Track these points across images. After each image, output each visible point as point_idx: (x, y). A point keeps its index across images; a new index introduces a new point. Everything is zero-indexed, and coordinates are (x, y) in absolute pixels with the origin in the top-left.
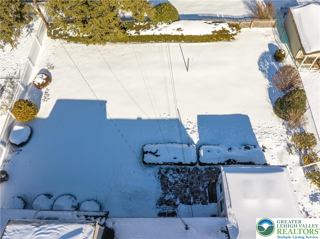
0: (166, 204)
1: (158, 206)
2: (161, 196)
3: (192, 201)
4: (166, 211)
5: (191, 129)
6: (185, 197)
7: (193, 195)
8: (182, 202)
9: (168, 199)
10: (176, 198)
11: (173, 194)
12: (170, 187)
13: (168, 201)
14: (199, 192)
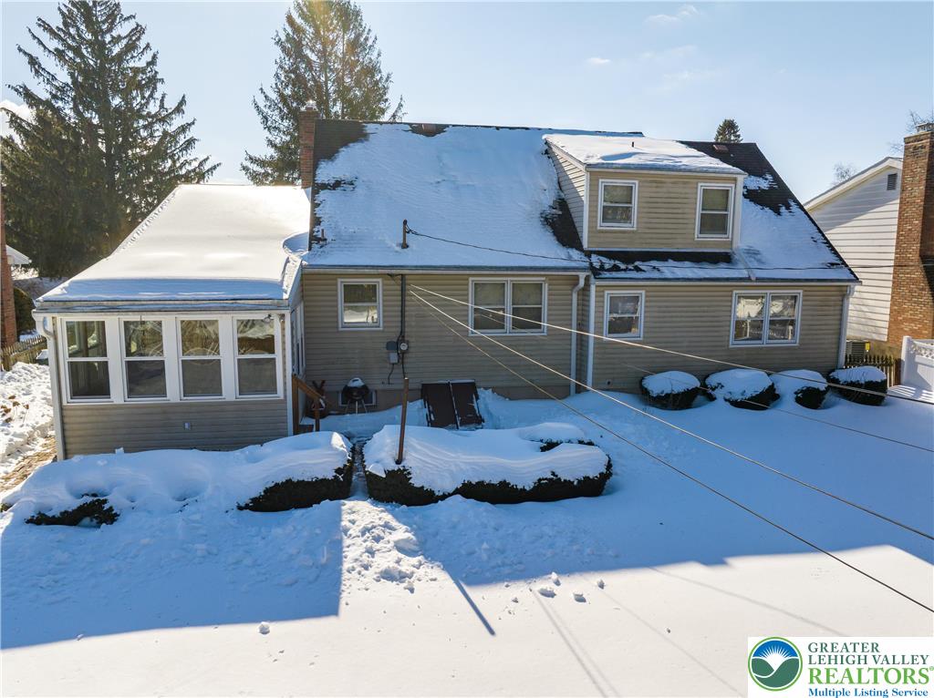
5: (389, 545)
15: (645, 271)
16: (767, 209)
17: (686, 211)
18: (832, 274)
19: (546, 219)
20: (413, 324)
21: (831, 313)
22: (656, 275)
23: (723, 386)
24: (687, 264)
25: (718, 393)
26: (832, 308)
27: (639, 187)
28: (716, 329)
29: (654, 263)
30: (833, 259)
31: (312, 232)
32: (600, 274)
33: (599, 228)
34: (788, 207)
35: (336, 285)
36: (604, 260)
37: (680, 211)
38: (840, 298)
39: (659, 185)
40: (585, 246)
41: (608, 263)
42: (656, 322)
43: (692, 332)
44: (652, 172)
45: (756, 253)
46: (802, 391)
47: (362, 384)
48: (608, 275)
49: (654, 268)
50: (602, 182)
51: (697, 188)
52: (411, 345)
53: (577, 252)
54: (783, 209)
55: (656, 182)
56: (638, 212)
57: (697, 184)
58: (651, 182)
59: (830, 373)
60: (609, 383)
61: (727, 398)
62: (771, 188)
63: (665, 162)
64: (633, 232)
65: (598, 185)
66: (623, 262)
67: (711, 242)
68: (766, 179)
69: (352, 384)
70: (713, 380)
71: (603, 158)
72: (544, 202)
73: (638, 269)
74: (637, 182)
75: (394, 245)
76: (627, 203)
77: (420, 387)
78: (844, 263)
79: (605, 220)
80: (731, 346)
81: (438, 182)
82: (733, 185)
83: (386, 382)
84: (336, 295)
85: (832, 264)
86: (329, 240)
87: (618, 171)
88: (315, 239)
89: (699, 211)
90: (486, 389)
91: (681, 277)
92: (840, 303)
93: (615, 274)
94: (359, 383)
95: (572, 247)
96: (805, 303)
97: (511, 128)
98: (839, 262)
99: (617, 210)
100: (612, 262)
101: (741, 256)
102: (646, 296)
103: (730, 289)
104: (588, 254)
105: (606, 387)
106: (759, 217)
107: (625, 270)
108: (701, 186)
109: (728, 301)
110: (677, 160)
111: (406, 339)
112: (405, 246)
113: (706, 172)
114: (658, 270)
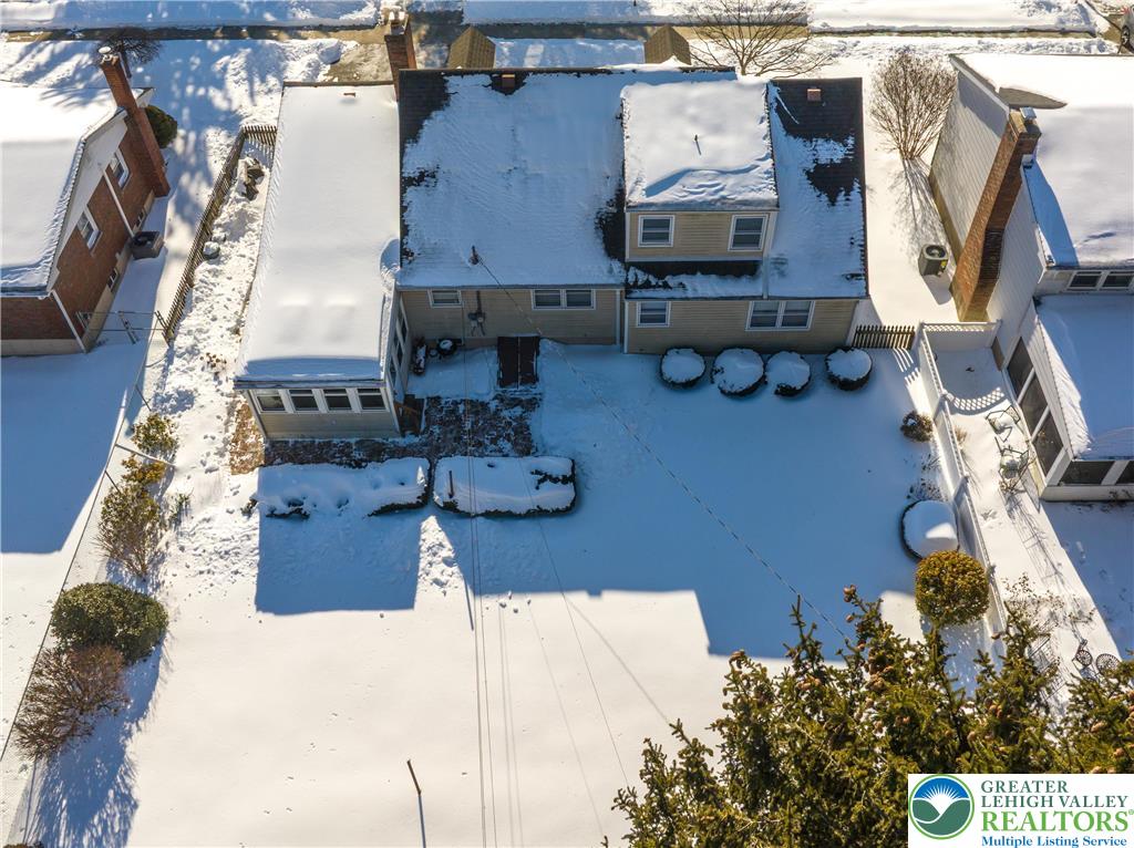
0: (521, 401)
1: (538, 397)
2: (532, 413)
3: (461, 407)
4: (521, 388)
5: (440, 559)
6: (477, 413)
7: (457, 417)
8: (484, 405)
9: (516, 409)
10: (498, 411)
11: (504, 418)
12: (510, 431)
13: (515, 406)
14: (442, 423)
15: (671, 288)
16: (824, 196)
17: (720, 233)
18: (846, 290)
19: (601, 220)
23: (724, 370)
24: (713, 277)
25: (717, 379)
26: (845, 308)
27: (676, 219)
28: (734, 321)
31: (402, 243)
32: (632, 292)
33: (638, 246)
34: (848, 191)
37: (714, 233)
39: (695, 217)
40: (627, 256)
42: (681, 317)
43: (713, 322)
44: (687, 212)
45: (784, 262)
46: (783, 385)
47: (451, 344)
48: (638, 293)
49: (681, 284)
50: (642, 217)
51: (731, 218)
52: (487, 315)
53: (620, 264)
54: (841, 197)
55: (692, 215)
56: (675, 235)
57: (731, 215)
58: (688, 215)
60: (641, 350)
61: (721, 386)
62: (844, 160)
64: (670, 248)
65: (637, 219)
66: (655, 276)
67: (745, 253)
68: (846, 146)
69: (443, 347)
70: (719, 363)
71: (648, 190)
72: (604, 197)
73: (666, 286)
74: (674, 216)
75: (465, 260)
77: (497, 338)
79: (644, 240)
80: (746, 332)
81: (510, 171)
82: (767, 215)
83: (470, 334)
85: (853, 276)
86: (416, 255)
87: (655, 212)
88: (405, 254)
89: (732, 234)
90: (548, 340)
91: (701, 295)
93: (644, 293)
95: (616, 258)
100: (646, 277)
101: (766, 266)
104: (627, 267)
105: (638, 352)
107: (654, 287)
108: (735, 217)
111: (483, 312)
112: (475, 261)
113: (739, 210)
114: (684, 287)
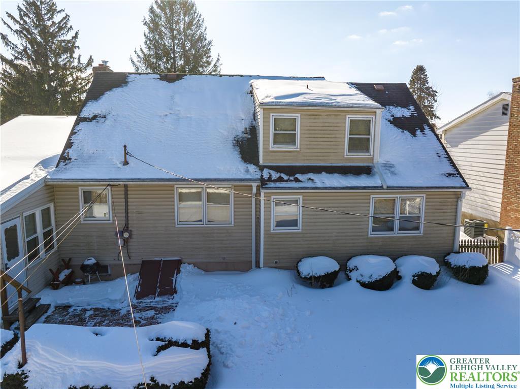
0: (156, 308)
8: (115, 311)
13: (149, 310)
15: (302, 182)
16: (406, 132)
17: (337, 136)
18: (449, 182)
19: (237, 142)
20: (135, 218)
21: (449, 211)
22: (310, 184)
23: (358, 269)
24: (336, 175)
25: (353, 275)
26: (449, 207)
27: (301, 118)
28: (359, 223)
29: (311, 175)
30: (451, 170)
31: (63, 152)
32: (267, 184)
33: (271, 149)
34: (422, 130)
35: (78, 191)
36: (272, 172)
37: (332, 136)
38: (455, 200)
39: (317, 117)
40: (261, 162)
41: (275, 175)
42: (311, 219)
43: (339, 225)
44: (310, 108)
45: (392, 166)
46: (418, 275)
47: (96, 262)
48: (272, 185)
49: (310, 179)
50: (273, 116)
51: (345, 119)
52: (133, 233)
53: (255, 167)
54: (418, 132)
55: (313, 115)
56: (301, 137)
57: (345, 116)
58: (310, 115)
59: (446, 256)
60: (276, 263)
61: (358, 280)
62: (412, 116)
63: (323, 100)
64: (297, 151)
65: (269, 118)
66: (287, 174)
67: (357, 158)
68: (409, 109)
69: (87, 263)
70: (351, 264)
71: (276, 98)
72: (239, 129)
73: (297, 180)
74: (299, 115)
75: (118, 163)
76: (293, 130)
77: (141, 262)
78: (459, 173)
79: (275, 143)
80: (370, 236)
81: (167, 115)
82: (374, 117)
83: (116, 259)
84: (78, 198)
85: (450, 175)
86: (73, 159)
87: (283, 107)
88: (64, 158)
89: (347, 136)
90: (189, 264)
91: (329, 186)
92: (456, 203)
93: (278, 184)
94: (92, 261)
95: (251, 163)
96: (428, 204)
97: (230, 76)
98: (456, 173)
99: (285, 136)
100: (278, 175)
101: (379, 168)
102: (303, 200)
103: (368, 194)
104: (262, 168)
105: (274, 265)
106: (398, 138)
107: (287, 181)
108: (349, 118)
109: (367, 203)
110: (334, 98)
111: (130, 229)
112: (126, 163)
113: (352, 107)
114: (313, 180)
